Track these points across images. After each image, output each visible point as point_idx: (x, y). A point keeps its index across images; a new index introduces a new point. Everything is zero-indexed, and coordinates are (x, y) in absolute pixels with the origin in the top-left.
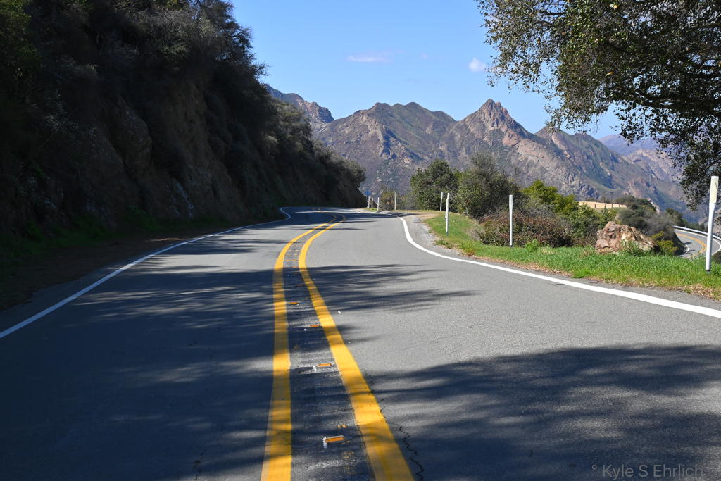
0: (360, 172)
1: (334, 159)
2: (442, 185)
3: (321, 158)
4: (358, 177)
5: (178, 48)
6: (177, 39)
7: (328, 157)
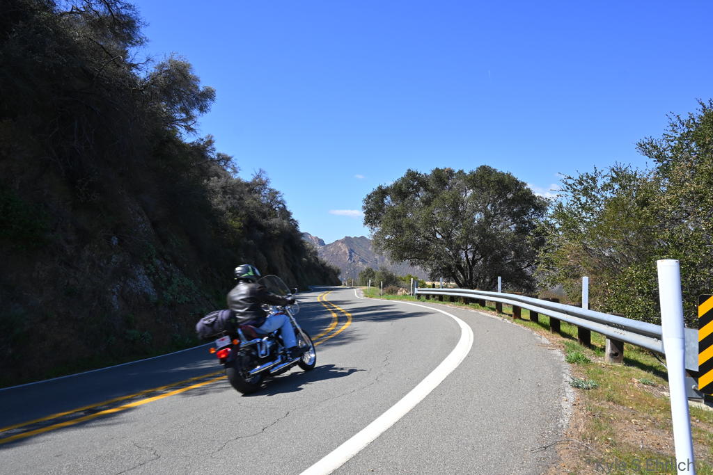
0: (338, 270)
1: (327, 265)
2: (370, 277)
3: (322, 265)
4: (339, 272)
5: (276, 232)
6: (276, 228)
7: (324, 264)
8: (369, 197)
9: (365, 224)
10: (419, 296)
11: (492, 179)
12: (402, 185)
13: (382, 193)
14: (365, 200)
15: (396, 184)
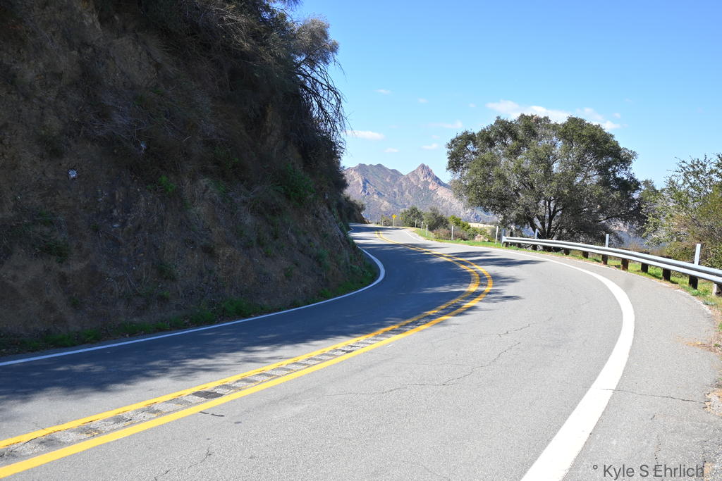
0: (363, 206)
8: (453, 141)
9: (448, 169)
10: (507, 244)
11: (584, 132)
12: (490, 132)
13: (468, 138)
14: (449, 144)
15: (484, 131)
